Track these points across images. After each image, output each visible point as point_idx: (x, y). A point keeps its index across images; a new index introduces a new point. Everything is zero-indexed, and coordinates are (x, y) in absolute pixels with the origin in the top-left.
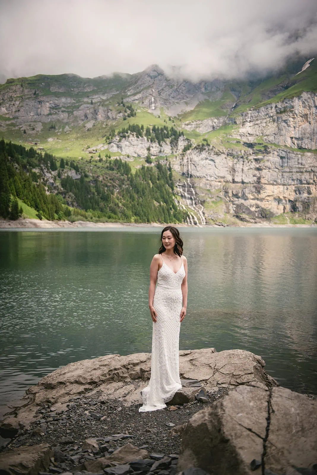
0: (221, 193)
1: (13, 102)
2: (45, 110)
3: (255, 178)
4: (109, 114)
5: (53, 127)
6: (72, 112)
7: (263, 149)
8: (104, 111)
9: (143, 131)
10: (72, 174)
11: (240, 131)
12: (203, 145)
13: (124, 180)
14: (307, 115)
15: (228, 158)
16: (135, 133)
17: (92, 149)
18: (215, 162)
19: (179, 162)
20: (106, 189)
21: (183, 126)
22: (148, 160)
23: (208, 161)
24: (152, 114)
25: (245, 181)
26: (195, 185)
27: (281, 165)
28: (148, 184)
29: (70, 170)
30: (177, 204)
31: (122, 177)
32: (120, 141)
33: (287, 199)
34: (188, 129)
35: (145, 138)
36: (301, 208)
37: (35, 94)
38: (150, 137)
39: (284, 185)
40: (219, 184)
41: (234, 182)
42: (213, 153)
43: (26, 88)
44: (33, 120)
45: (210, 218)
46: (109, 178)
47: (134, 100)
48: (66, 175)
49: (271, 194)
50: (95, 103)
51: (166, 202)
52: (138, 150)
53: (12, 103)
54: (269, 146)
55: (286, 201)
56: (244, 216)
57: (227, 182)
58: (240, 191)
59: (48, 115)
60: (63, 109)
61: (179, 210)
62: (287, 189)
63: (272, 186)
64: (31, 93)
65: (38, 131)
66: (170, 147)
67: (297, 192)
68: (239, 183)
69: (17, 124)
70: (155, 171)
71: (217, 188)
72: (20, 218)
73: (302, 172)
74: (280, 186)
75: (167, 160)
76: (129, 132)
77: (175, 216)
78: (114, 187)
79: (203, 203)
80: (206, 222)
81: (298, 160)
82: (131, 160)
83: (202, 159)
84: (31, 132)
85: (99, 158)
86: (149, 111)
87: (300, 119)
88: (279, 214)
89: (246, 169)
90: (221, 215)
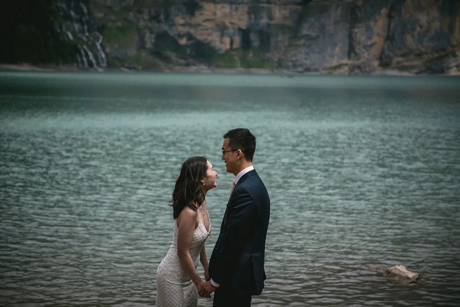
30: (59, 30)
33: (236, 27)
39: (231, 3)
49: (211, 17)
55: (234, 29)
56: (169, 53)
62: (237, 9)
67: (253, 16)
77: (56, 50)
79: (102, 29)
80: (108, 63)
90: (132, 52)
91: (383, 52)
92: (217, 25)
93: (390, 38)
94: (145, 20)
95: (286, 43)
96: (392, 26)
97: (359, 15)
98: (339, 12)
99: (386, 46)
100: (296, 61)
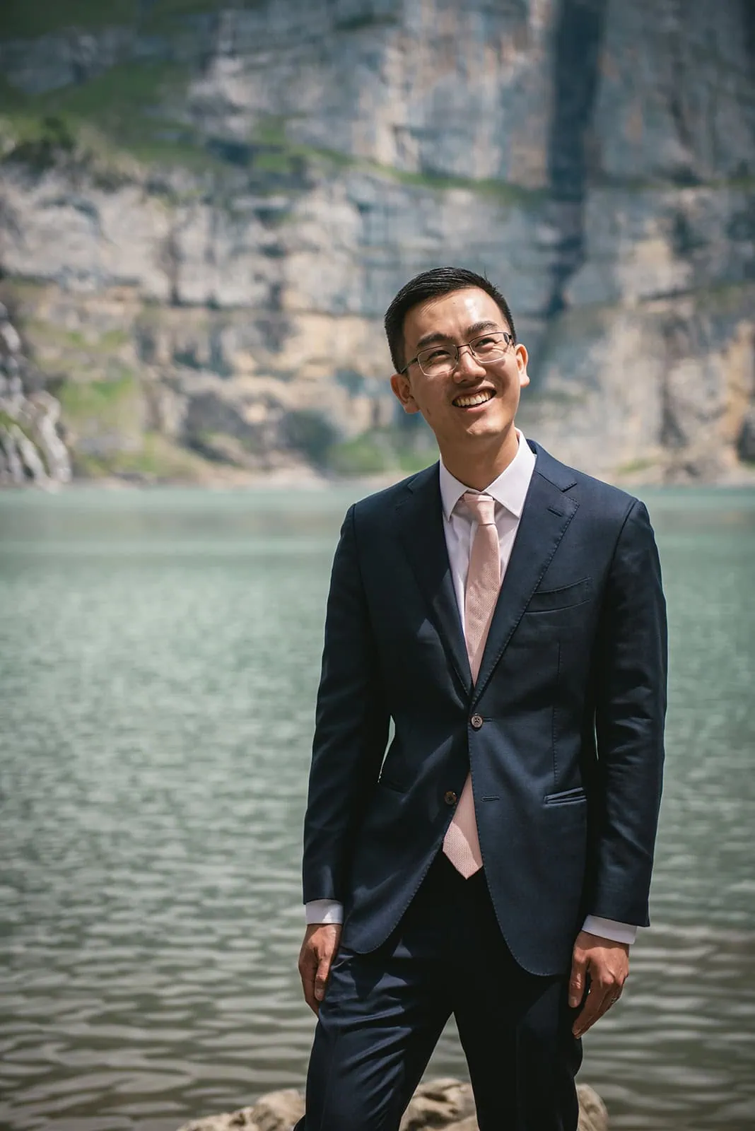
0: (125, 349)
3: (261, 291)
7: (286, 170)
11: (193, 93)
12: (46, 145)
14: (451, 38)
15: (152, 204)
18: (97, 218)
23: (68, 212)
25: (223, 298)
26: (22, 312)
27: (361, 236)
40: (119, 309)
41: (176, 301)
42: (88, 181)
45: (89, 448)
54: (313, 158)
57: (149, 302)
58: (203, 342)
63: (326, 319)
68: (199, 305)
71: (106, 327)
74: (358, 323)
79: (55, 385)
81: (423, 218)
83: (45, 204)
87: (421, 54)
88: (357, 433)
92: (338, 372)
97: (684, 339)
98: (636, 335)
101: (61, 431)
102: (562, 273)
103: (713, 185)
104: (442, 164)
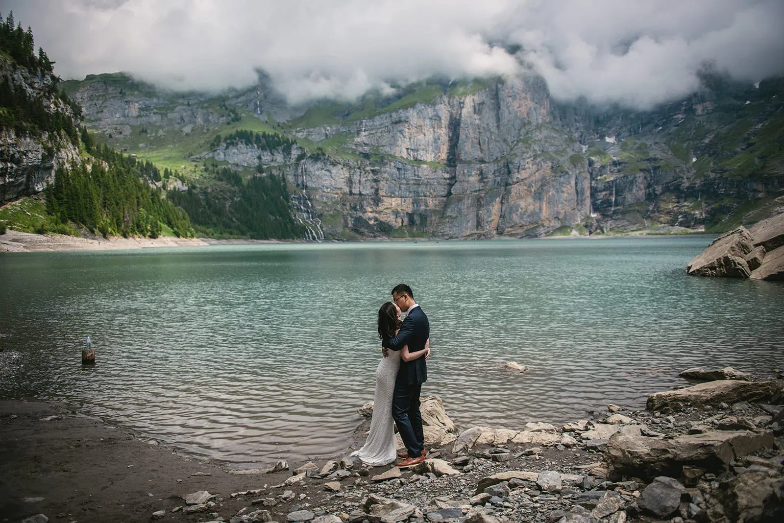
0: (339, 206)
1: (95, 101)
2: (134, 111)
3: (373, 190)
4: (210, 118)
5: (144, 131)
6: (166, 115)
7: (379, 160)
8: (204, 114)
9: (252, 138)
10: (178, 184)
11: (355, 141)
12: (318, 155)
13: (235, 191)
14: (421, 126)
15: (345, 169)
16: (244, 140)
17: (195, 157)
18: (331, 173)
19: (292, 172)
20: (217, 201)
21: (294, 133)
22: (260, 169)
23: (323, 171)
24: (258, 119)
25: (363, 193)
26: (312, 197)
27: (398, 176)
28: (262, 196)
29: (176, 180)
30: (294, 218)
31: (233, 189)
32: (227, 148)
33: (405, 212)
34: (299, 137)
35: (255, 145)
36: (418, 222)
37: (121, 93)
38: (260, 144)
39: (401, 197)
40: (336, 196)
41: (351, 193)
42: (329, 163)
43: (110, 86)
44: (119, 122)
45: (328, 232)
46: (218, 190)
47: (238, 103)
48: (172, 186)
49: (389, 207)
50: (192, 105)
51: (281, 215)
52: (247, 159)
53: (94, 103)
54: (386, 157)
55: (404, 213)
56: (362, 230)
57: (344, 194)
58: (358, 204)
59: (138, 117)
60: (155, 111)
61: (297, 224)
62: (405, 201)
63: (390, 199)
64: (116, 91)
65: (126, 135)
66: (282, 156)
67: (415, 205)
68: (357, 195)
69: (101, 127)
70: (269, 182)
71: (334, 200)
72: (160, 236)
73: (419, 184)
74: (398, 199)
75: (280, 169)
76: (237, 138)
77: (293, 231)
78: (225, 199)
79: (321, 216)
80: (324, 237)
81: (415, 171)
82: (240, 169)
83: (318, 170)
84: (118, 136)
85: (204, 167)
86: (256, 116)
87: (414, 130)
88: (397, 227)
89: (363, 180)
90: (340, 230)
91: (498, 225)
92: (393, 211)
93: (502, 216)
94: (347, 210)
95: (437, 221)
96: (504, 208)
97: (482, 202)
98: (470, 201)
99: (500, 221)
100: (444, 232)
101: (321, 227)
102: (451, 185)
103: (488, 163)
104: (419, 158)
